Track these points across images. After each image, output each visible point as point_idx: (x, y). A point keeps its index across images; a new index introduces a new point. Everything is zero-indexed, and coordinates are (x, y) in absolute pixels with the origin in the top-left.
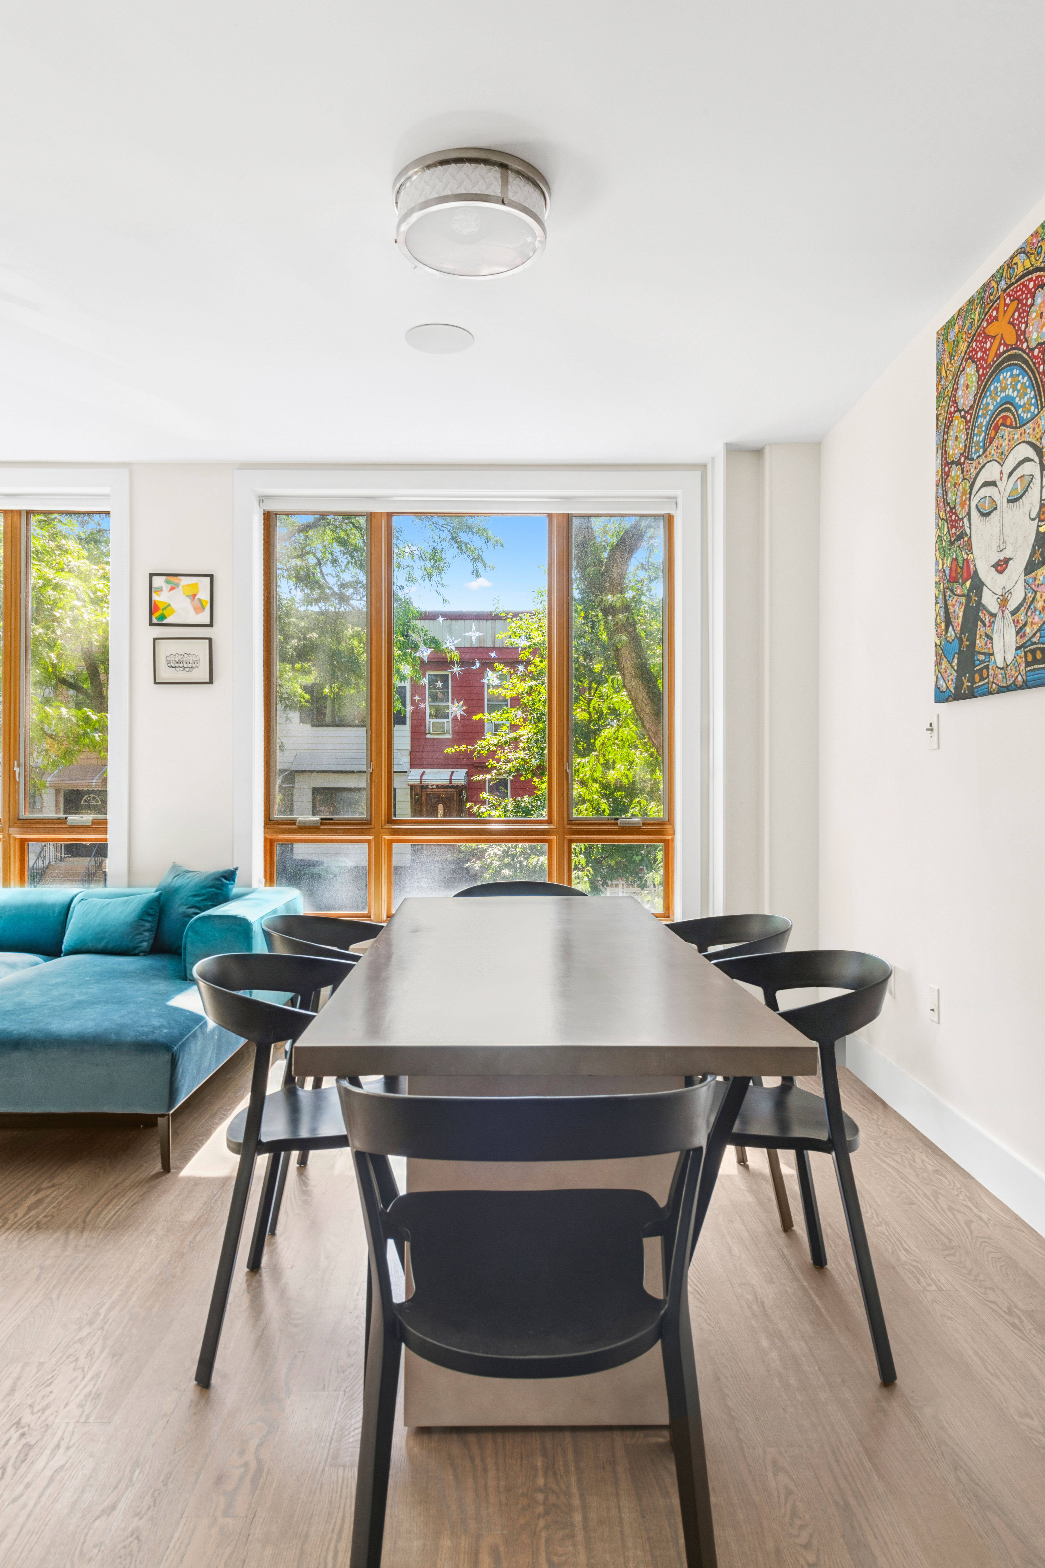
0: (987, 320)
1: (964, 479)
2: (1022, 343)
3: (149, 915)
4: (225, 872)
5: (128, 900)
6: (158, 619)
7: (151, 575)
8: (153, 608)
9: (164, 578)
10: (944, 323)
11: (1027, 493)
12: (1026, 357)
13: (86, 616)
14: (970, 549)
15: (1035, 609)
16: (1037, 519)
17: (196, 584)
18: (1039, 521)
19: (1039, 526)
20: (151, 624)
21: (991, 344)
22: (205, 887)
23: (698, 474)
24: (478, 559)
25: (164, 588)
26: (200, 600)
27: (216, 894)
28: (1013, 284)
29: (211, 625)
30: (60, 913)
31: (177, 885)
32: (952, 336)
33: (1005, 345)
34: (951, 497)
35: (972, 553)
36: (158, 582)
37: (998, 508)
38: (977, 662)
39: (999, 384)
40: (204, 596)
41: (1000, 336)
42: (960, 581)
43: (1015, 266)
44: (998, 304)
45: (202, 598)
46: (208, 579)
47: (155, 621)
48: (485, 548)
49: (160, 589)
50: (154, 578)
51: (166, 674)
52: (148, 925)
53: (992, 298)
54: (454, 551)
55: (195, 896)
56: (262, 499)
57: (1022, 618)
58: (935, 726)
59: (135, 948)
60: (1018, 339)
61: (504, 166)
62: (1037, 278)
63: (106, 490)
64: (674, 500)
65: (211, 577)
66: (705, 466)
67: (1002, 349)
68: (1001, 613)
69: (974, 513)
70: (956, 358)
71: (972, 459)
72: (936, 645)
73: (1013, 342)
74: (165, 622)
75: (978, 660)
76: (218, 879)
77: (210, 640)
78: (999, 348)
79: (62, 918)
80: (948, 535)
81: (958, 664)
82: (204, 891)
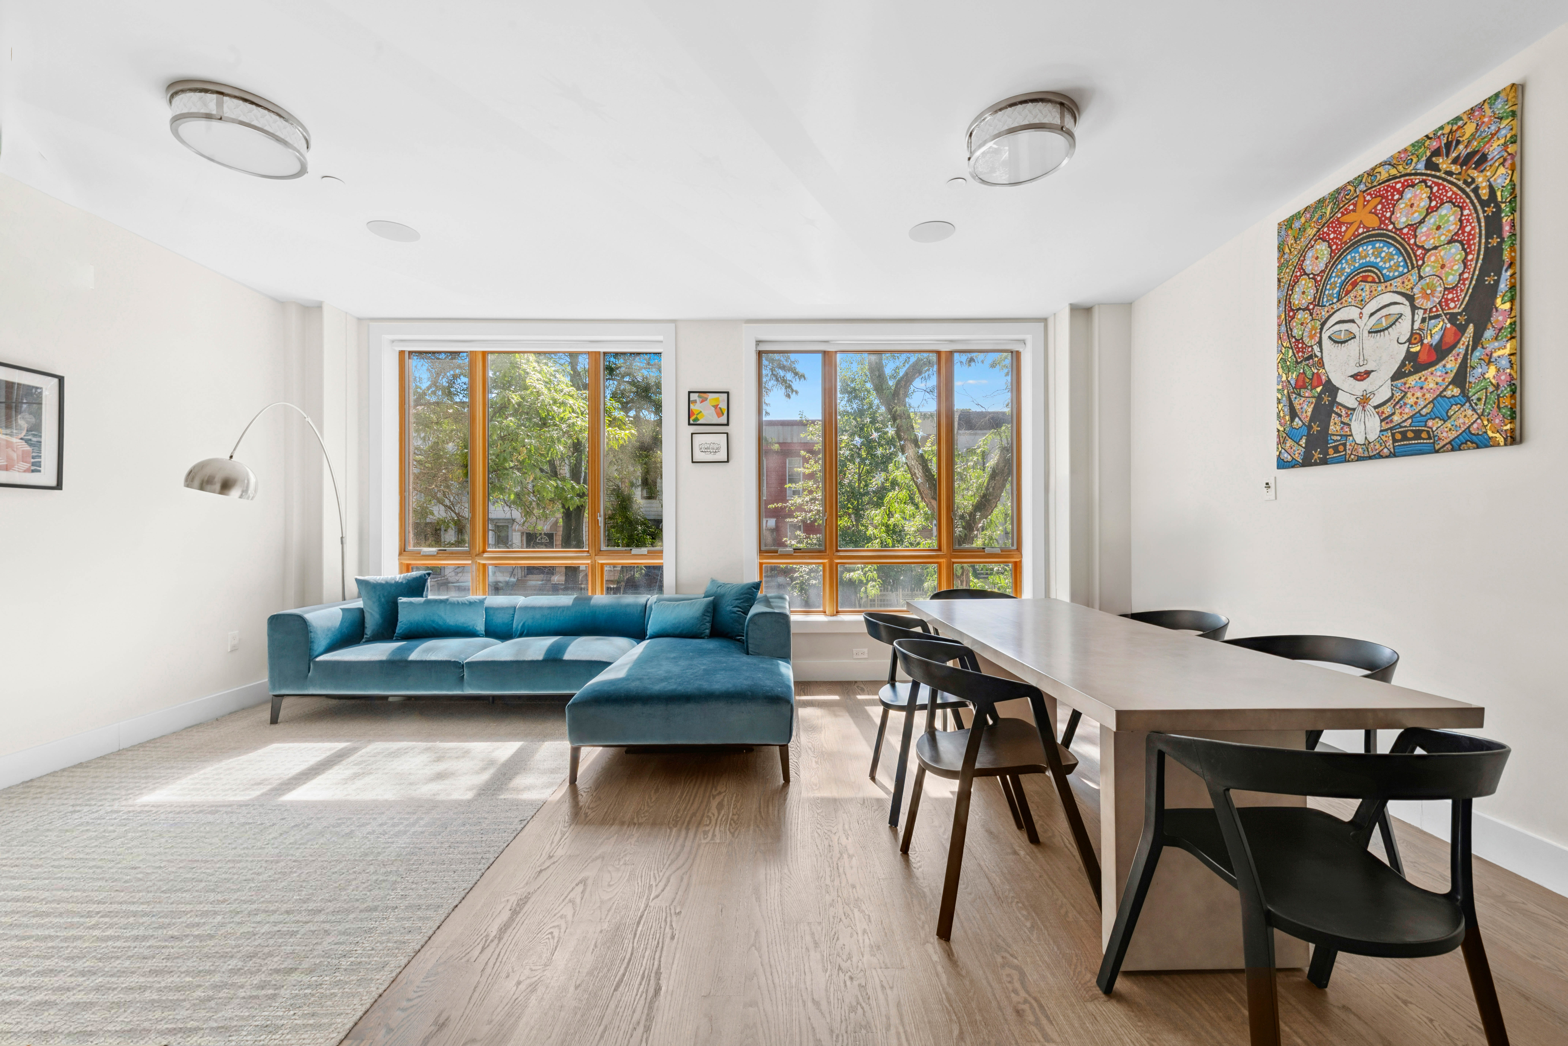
0: (1342, 213)
1: (1313, 319)
2: (1387, 225)
3: (708, 612)
4: (754, 584)
5: (692, 603)
6: (694, 420)
7: (690, 393)
8: (690, 413)
9: (697, 394)
10: (1288, 217)
11: (1394, 326)
12: (1393, 235)
13: (579, 423)
14: (1323, 366)
15: (1405, 404)
16: (1407, 344)
17: (718, 399)
18: (1409, 344)
19: (1409, 347)
20: (689, 424)
21: (1347, 228)
22: (742, 594)
23: (1042, 324)
24: (789, 387)
25: (698, 401)
26: (720, 408)
27: (750, 598)
28: (1375, 186)
29: (728, 424)
30: (641, 611)
31: (722, 593)
32: (1297, 225)
33: (1364, 227)
34: (1296, 332)
35: (1324, 368)
36: (694, 397)
37: (1357, 337)
38: (1330, 441)
39: (1357, 255)
40: (724, 406)
41: (1359, 222)
42: (1309, 387)
43: (1378, 175)
44: (1356, 201)
45: (722, 407)
46: (726, 395)
47: (691, 422)
48: (794, 380)
49: (695, 402)
50: (691, 394)
51: (699, 456)
52: (708, 618)
53: (1347, 197)
54: (773, 382)
55: (737, 599)
56: (758, 342)
57: (1388, 410)
58: (1272, 485)
59: (702, 633)
60: (1382, 222)
61: (1062, 104)
62: (1405, 181)
63: (661, 338)
64: (1024, 342)
65: (728, 393)
66: (1045, 320)
67: (1361, 231)
68: (1361, 408)
69: (1326, 342)
70: (1302, 240)
71: (1325, 306)
72: (1278, 431)
73: (1378, 225)
74: (698, 422)
75: (1331, 439)
76: (749, 589)
77: (727, 434)
78: (1357, 230)
79: (642, 614)
80: (1293, 357)
81: (1306, 443)
82: (742, 596)
